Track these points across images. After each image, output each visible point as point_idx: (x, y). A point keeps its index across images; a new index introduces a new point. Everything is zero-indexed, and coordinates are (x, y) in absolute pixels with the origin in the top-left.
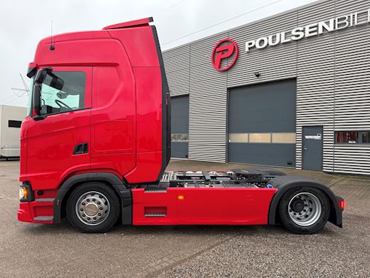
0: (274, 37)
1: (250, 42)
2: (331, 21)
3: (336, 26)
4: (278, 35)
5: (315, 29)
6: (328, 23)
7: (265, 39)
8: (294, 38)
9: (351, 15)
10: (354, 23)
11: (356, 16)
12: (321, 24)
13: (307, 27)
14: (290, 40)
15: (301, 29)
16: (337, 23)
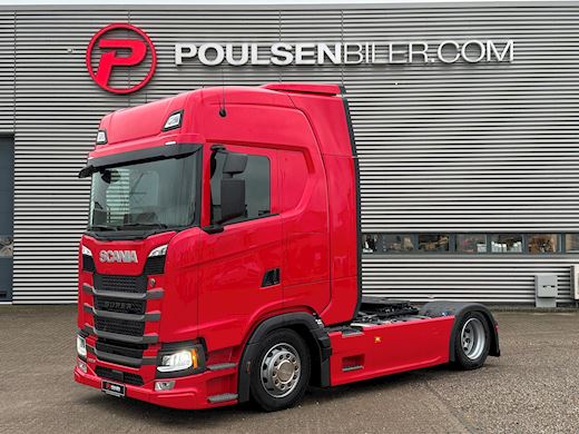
0: (237, 49)
1: (185, 46)
2: (338, 46)
3: (346, 57)
4: (245, 47)
5: (312, 53)
6: (332, 48)
7: (218, 47)
8: (276, 61)
9: (367, 44)
10: (370, 58)
11: (373, 48)
12: (322, 48)
13: (299, 47)
14: (267, 62)
15: (288, 47)
16: (346, 53)
